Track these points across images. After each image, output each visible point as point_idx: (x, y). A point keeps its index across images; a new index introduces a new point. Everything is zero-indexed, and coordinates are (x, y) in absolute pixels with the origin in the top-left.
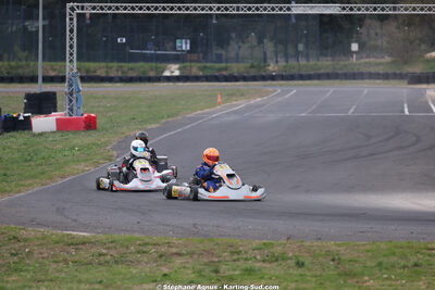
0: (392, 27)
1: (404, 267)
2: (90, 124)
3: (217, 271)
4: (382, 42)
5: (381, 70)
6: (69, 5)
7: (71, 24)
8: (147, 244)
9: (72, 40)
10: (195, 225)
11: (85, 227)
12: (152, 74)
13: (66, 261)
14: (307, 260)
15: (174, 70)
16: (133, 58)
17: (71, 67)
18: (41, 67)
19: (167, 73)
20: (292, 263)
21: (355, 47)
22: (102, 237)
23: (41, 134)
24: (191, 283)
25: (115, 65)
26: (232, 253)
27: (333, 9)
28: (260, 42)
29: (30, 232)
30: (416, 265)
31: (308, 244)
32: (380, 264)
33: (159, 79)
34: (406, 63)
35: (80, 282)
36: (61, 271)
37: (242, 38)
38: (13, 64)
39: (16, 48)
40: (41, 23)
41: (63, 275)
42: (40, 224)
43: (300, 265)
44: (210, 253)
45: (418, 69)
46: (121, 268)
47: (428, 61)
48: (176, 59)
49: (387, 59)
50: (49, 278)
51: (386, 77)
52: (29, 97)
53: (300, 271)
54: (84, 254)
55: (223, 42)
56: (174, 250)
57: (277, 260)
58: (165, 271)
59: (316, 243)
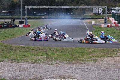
0: (78, 11)
1: (81, 52)
2: (29, 26)
3: (46, 53)
4: (76, 13)
5: (76, 17)
6: (25, 7)
7: (26, 10)
8: (34, 48)
9: (26, 12)
10: (44, 44)
11: (24, 44)
12: (40, 18)
13: (19, 51)
14: (63, 51)
15: (43, 17)
16: (37, 15)
17: (26, 17)
18: (21, 17)
19: (42, 18)
20: (60, 52)
21: (72, 14)
22: (26, 46)
23: (21, 28)
24: (41, 56)
25: (34, 16)
26: (50, 50)
27: (68, 7)
28: (57, 13)
29: (14, 45)
30: (83, 52)
31: (63, 48)
32: (76, 52)
33: (41, 19)
34: (80, 16)
35: (21, 55)
36: (18, 53)
37: (54, 12)
38: (18, 16)
39: (18, 14)
40: (21, 10)
41: (18, 54)
42: (16, 44)
43: (62, 52)
44: (45, 49)
45: (82, 17)
46: (29, 53)
47: (84, 16)
48: (44, 16)
49: (77, 16)
50: (15, 54)
51: (77, 18)
52: (20, 21)
53: (62, 53)
54: (23, 50)
55: (51, 13)
56: (39, 49)
57: (58, 51)
58: (37, 53)
59: (65, 48)
